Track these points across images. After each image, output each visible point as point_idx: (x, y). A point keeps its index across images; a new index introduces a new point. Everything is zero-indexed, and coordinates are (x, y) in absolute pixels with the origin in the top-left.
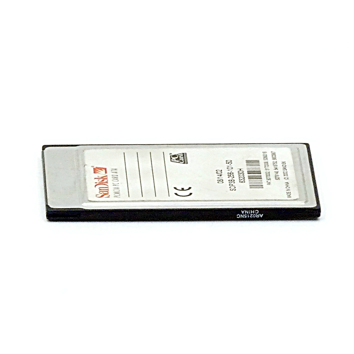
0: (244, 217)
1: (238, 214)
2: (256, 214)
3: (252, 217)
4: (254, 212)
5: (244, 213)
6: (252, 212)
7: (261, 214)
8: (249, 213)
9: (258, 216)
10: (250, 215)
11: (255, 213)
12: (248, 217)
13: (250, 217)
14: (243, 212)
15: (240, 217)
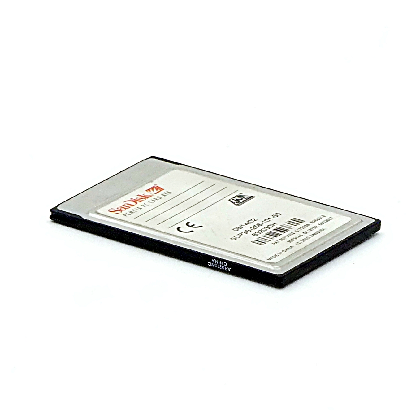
0: (215, 266)
1: (209, 262)
2: (225, 266)
3: (221, 268)
4: (222, 263)
5: (215, 263)
6: (221, 263)
7: (229, 268)
8: (218, 262)
9: (226, 269)
10: (219, 266)
11: (223, 265)
12: (218, 267)
13: (219, 268)
14: (213, 261)
15: (211, 266)
